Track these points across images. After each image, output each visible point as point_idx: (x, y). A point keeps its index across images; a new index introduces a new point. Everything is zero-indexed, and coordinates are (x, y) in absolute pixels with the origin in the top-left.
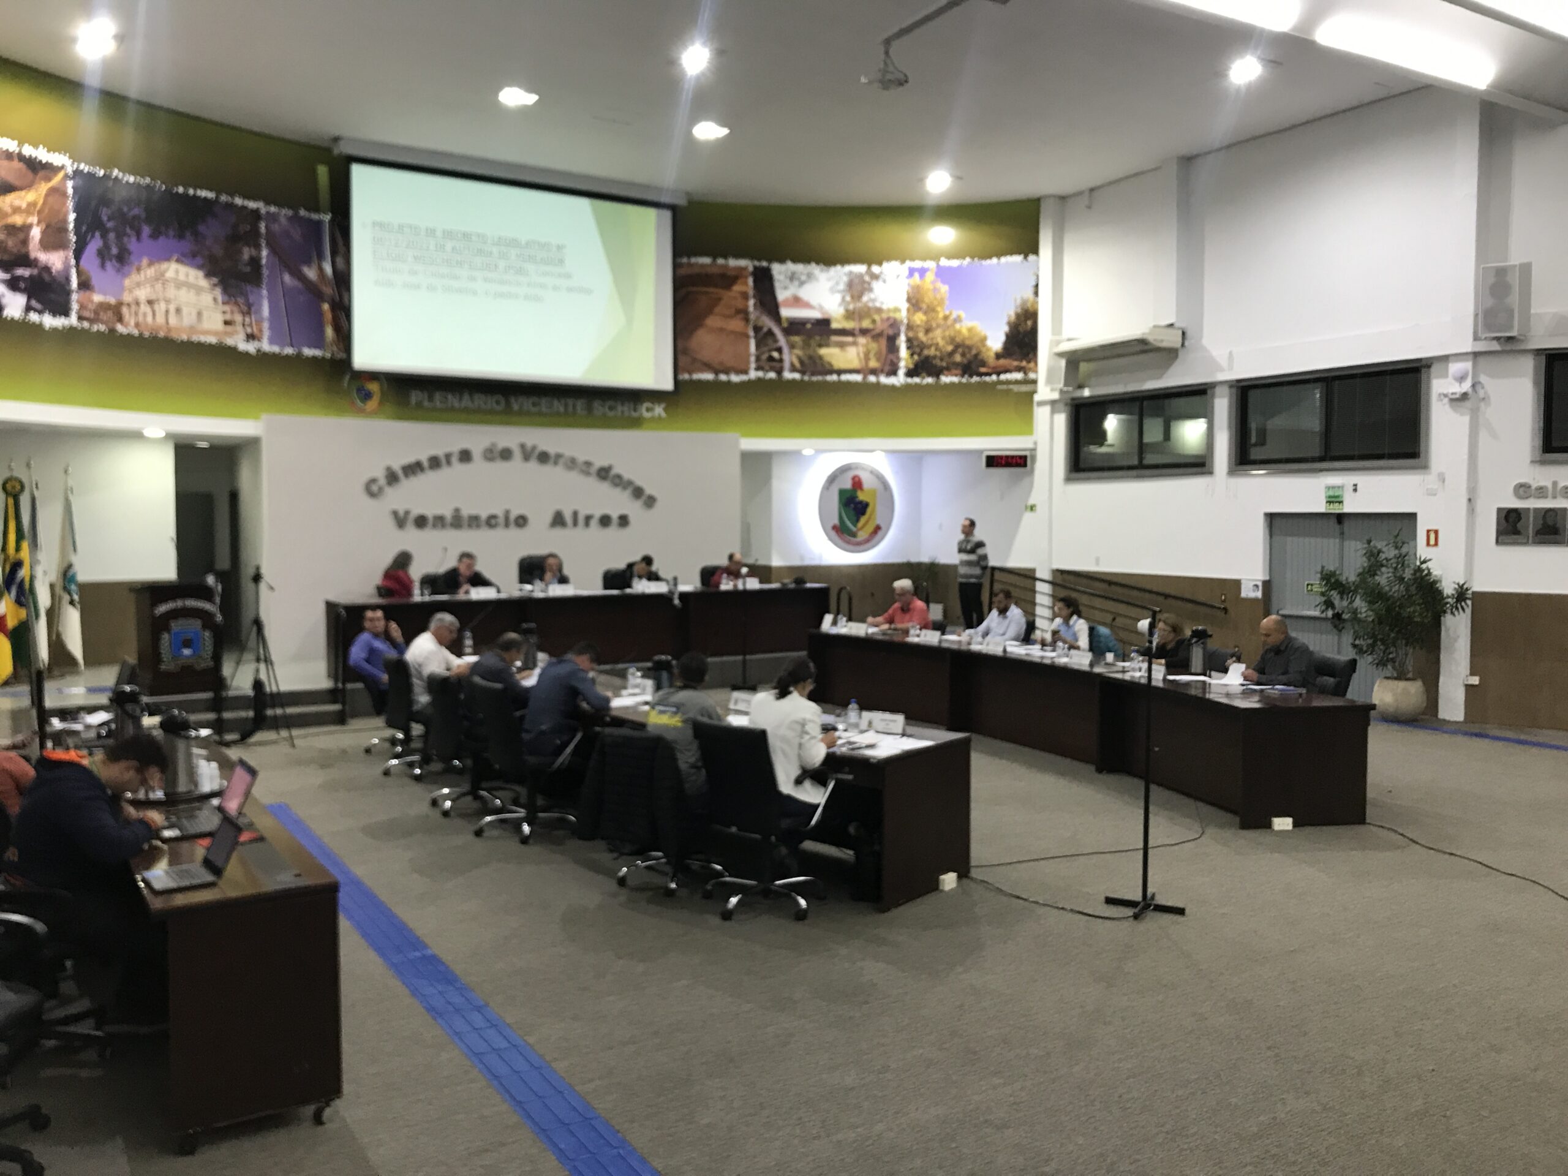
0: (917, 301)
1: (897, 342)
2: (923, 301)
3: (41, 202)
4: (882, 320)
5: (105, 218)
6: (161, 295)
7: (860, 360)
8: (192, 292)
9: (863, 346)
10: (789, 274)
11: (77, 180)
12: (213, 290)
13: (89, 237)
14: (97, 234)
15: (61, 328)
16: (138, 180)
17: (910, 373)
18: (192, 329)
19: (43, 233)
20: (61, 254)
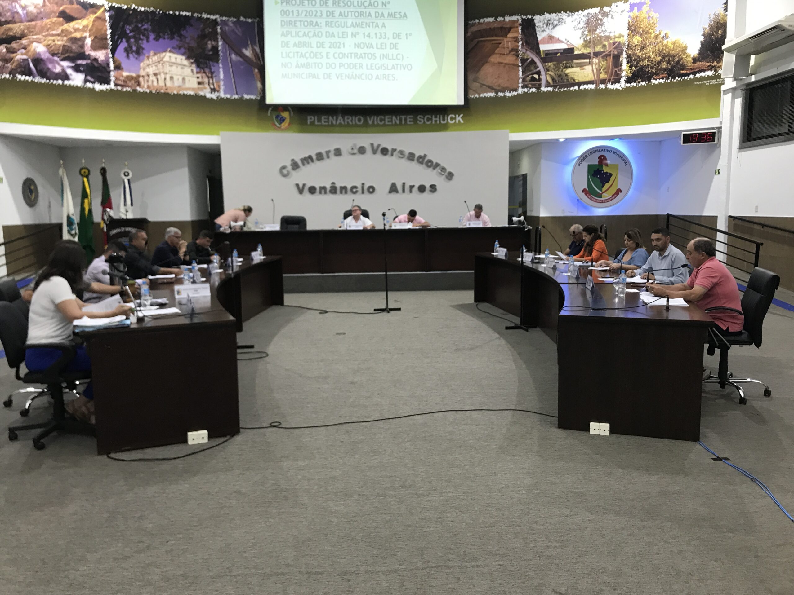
0: (635, 28)
1: (621, 59)
2: (641, 28)
3: (91, 25)
4: (610, 44)
5: (128, 32)
6: (161, 71)
7: (594, 75)
8: (179, 67)
9: (595, 65)
10: (546, 22)
11: (111, 11)
12: (190, 66)
13: (120, 41)
14: (124, 40)
15: (105, 90)
16: (146, 9)
17: (629, 80)
18: (179, 87)
19: (92, 41)
20: (104, 52)
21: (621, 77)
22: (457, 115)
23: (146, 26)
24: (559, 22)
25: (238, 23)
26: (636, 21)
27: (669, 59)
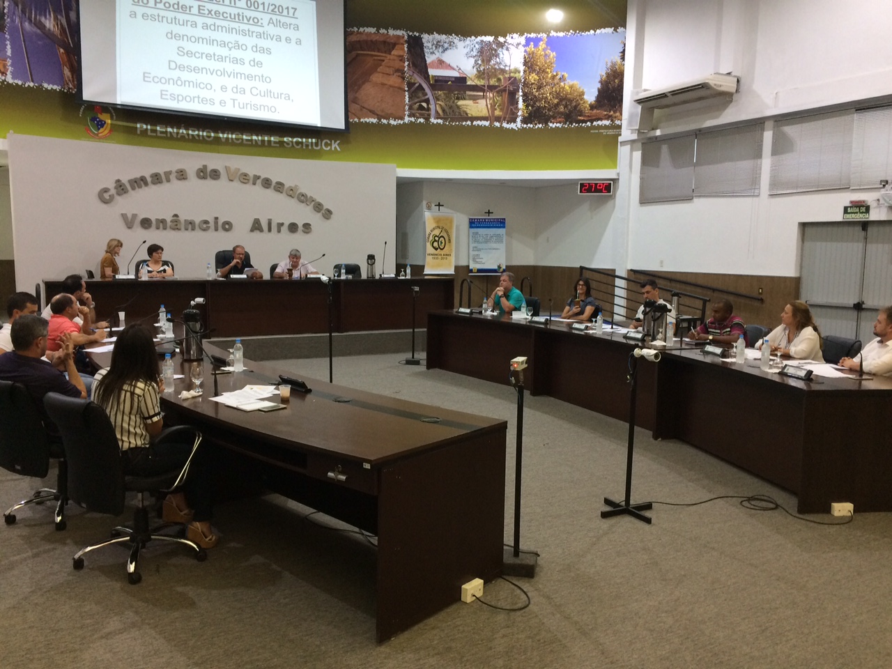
0: (532, 65)
1: (517, 96)
4: (505, 78)
9: (490, 100)
21: (517, 116)
22: (333, 141)
24: (450, 45)
26: (533, 57)
27: (566, 103)
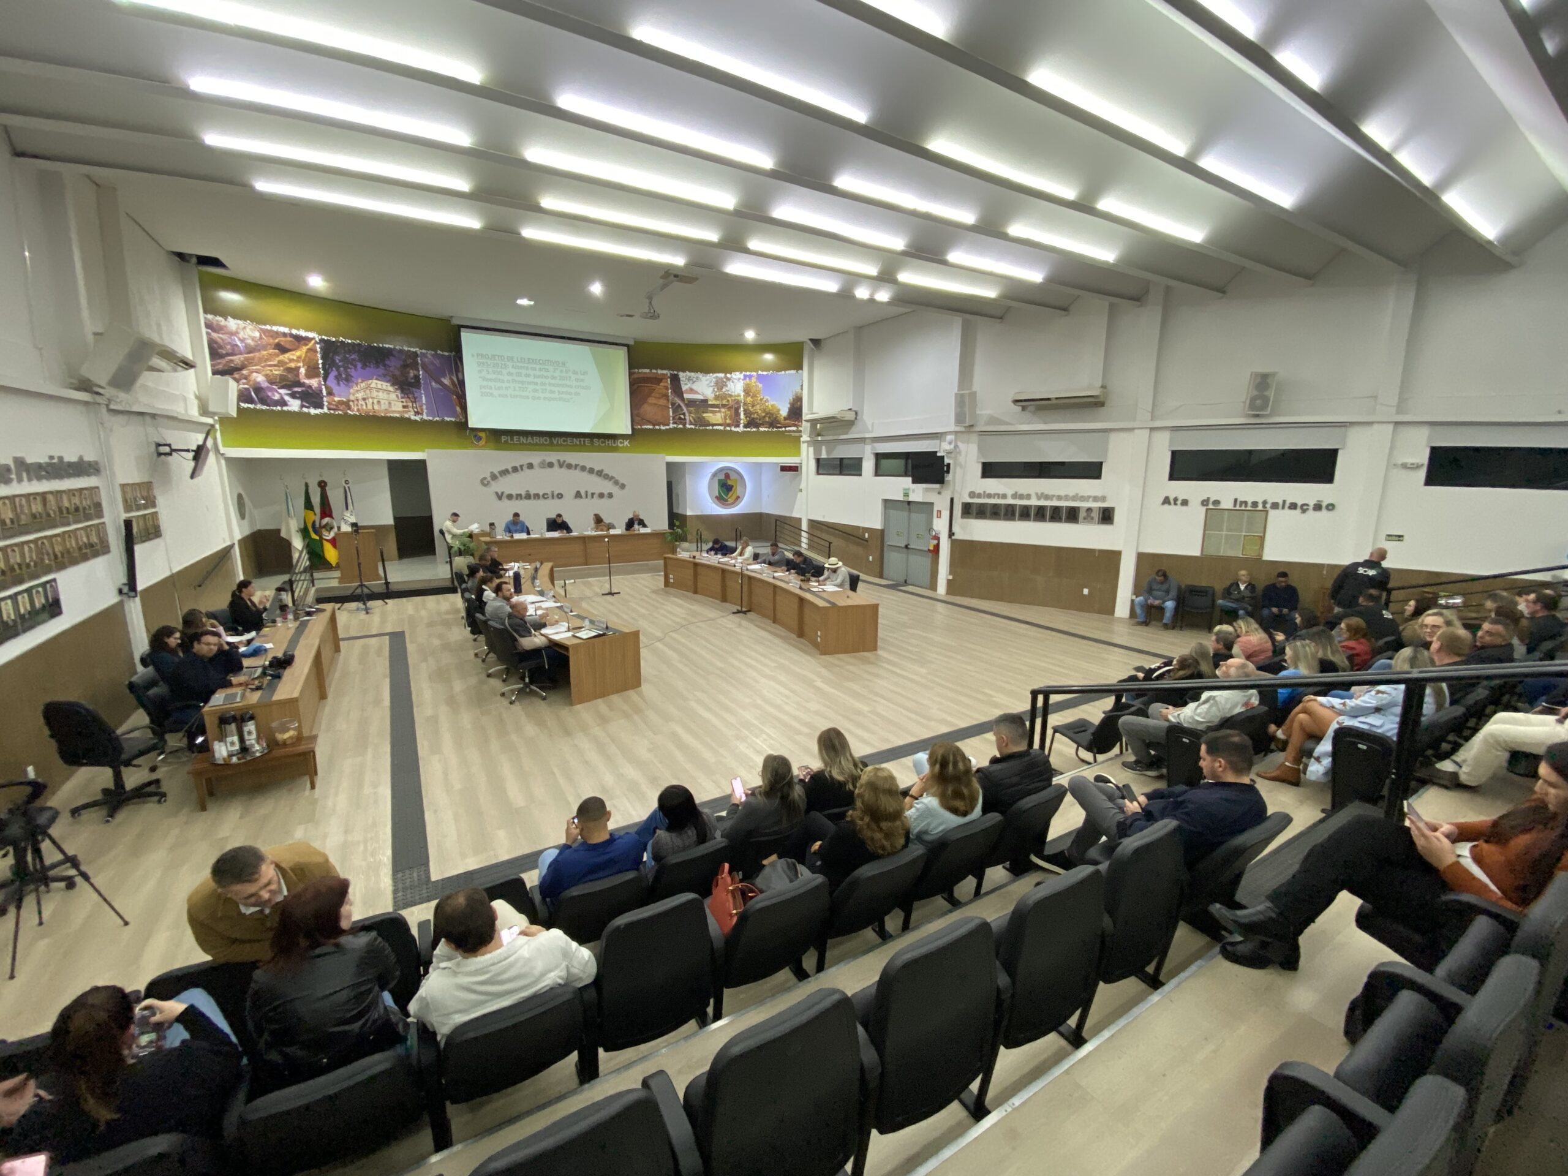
0: (748, 392)
1: (739, 411)
2: (751, 392)
3: (304, 356)
4: (732, 400)
5: (338, 362)
6: (369, 395)
7: (722, 419)
8: (386, 393)
9: (723, 412)
10: (688, 377)
11: (321, 344)
12: (396, 392)
13: (330, 371)
14: (334, 369)
15: (320, 414)
16: (353, 341)
17: (745, 426)
18: (387, 411)
19: (306, 370)
20: (317, 379)
21: (740, 423)
22: (626, 442)
23: (353, 357)
24: (697, 379)
25: (436, 356)
26: (748, 387)
27: (770, 416)
